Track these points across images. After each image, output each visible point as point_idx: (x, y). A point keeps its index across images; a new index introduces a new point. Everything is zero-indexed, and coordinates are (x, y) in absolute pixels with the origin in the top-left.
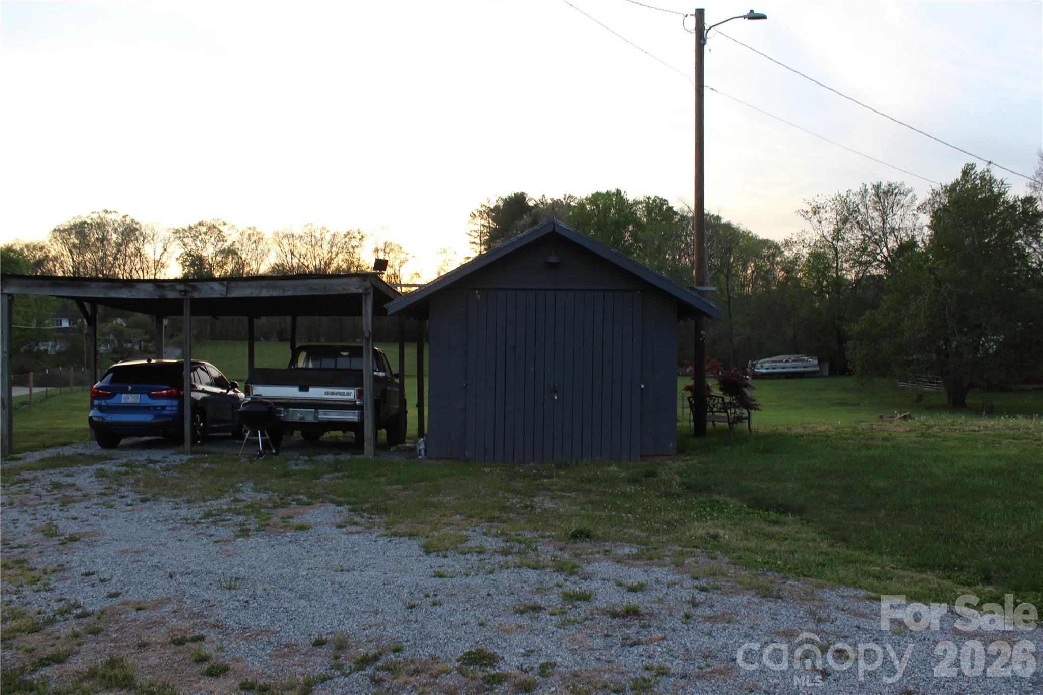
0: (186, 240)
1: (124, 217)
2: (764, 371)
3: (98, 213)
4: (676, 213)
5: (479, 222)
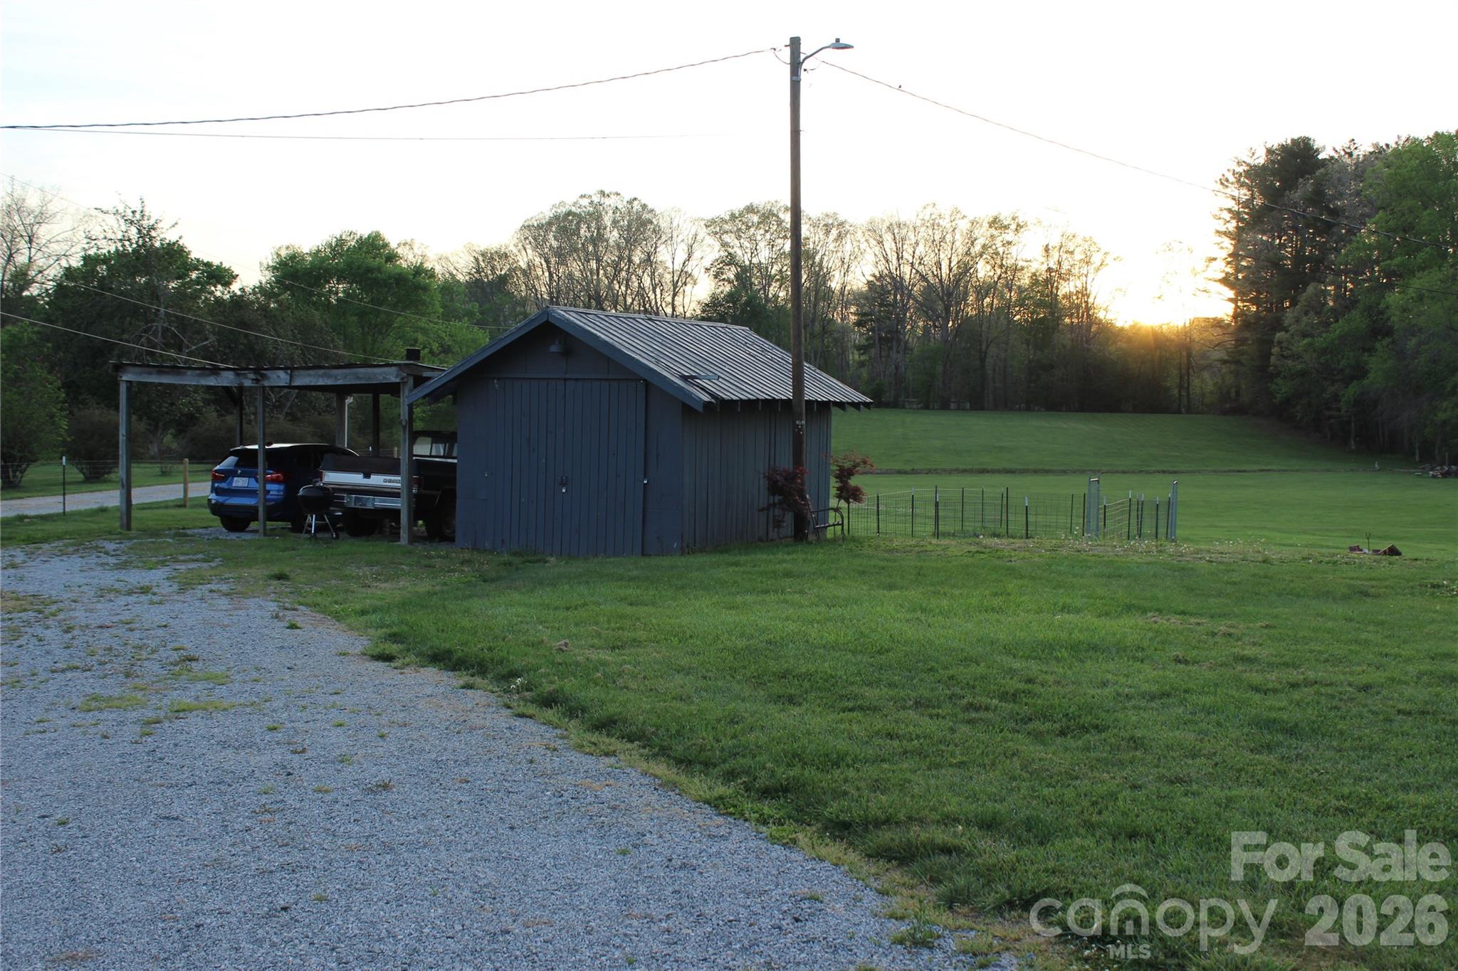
1: (630, 202)
3: (590, 196)
5: (1236, 193)
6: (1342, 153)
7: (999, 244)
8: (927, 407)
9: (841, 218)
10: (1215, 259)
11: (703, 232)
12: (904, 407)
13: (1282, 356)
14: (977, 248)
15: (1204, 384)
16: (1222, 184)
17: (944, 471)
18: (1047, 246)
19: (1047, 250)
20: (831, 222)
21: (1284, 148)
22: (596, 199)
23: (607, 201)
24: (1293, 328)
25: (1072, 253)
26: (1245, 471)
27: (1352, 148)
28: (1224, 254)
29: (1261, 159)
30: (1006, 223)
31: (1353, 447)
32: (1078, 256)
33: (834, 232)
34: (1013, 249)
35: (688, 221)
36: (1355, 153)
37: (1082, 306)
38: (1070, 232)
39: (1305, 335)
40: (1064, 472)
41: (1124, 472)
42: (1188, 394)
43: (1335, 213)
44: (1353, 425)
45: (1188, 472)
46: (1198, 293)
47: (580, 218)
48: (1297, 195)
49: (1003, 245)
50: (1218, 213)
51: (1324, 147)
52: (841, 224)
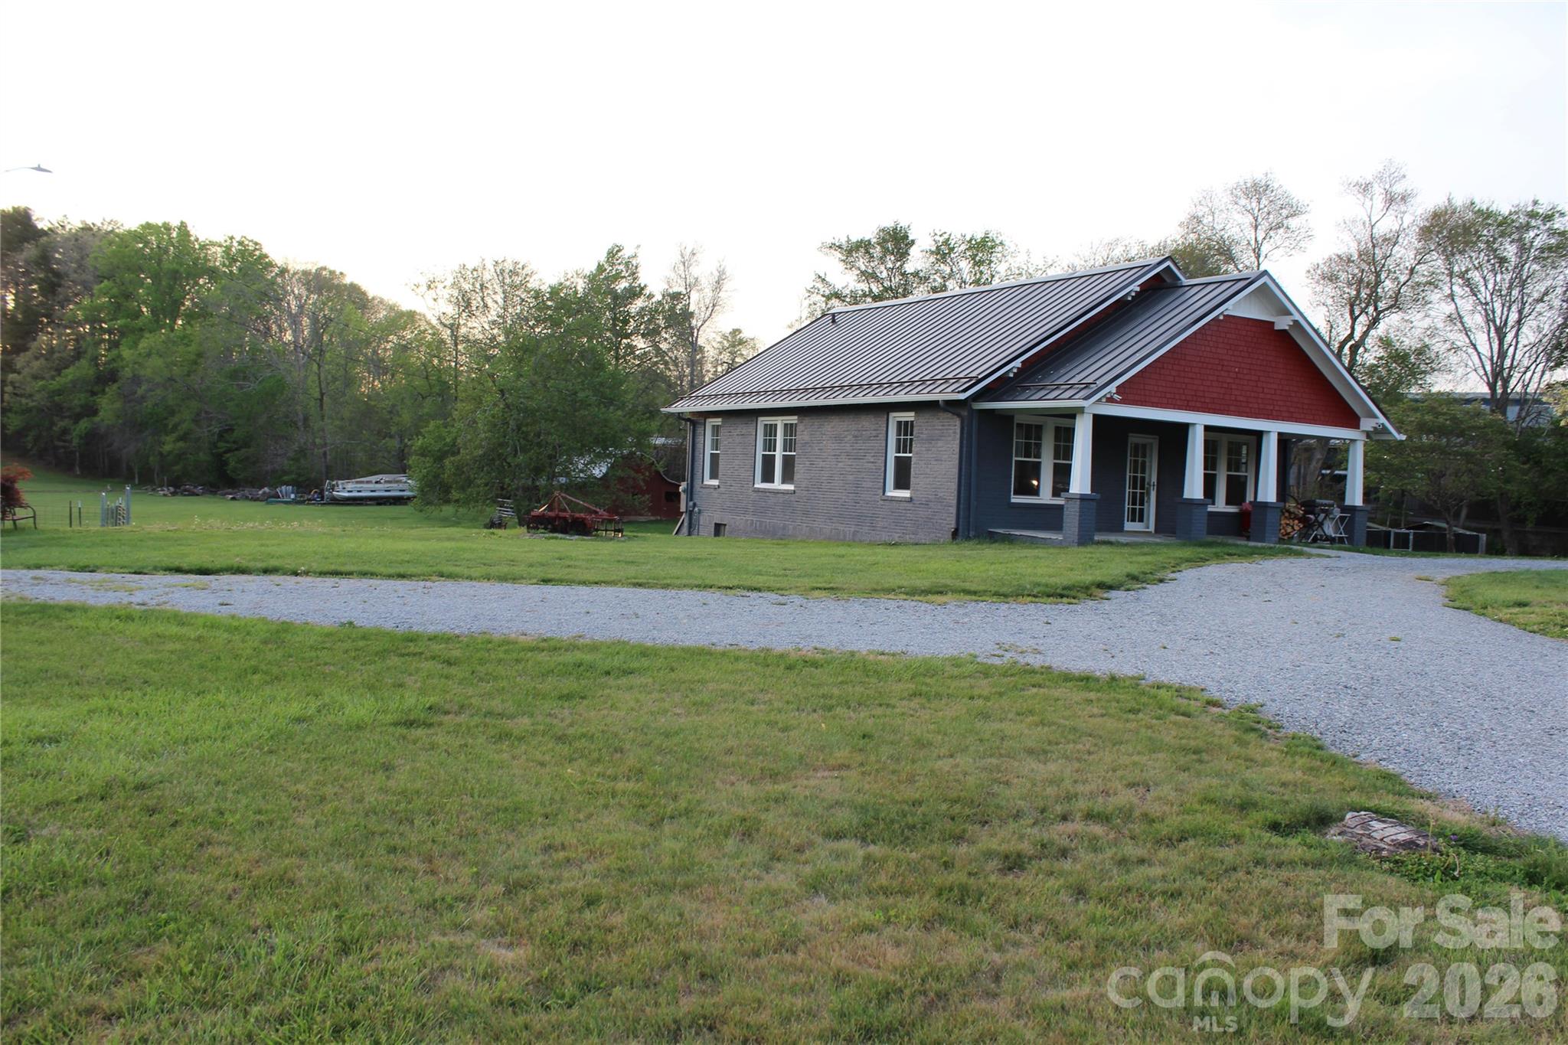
31: (78, 473)
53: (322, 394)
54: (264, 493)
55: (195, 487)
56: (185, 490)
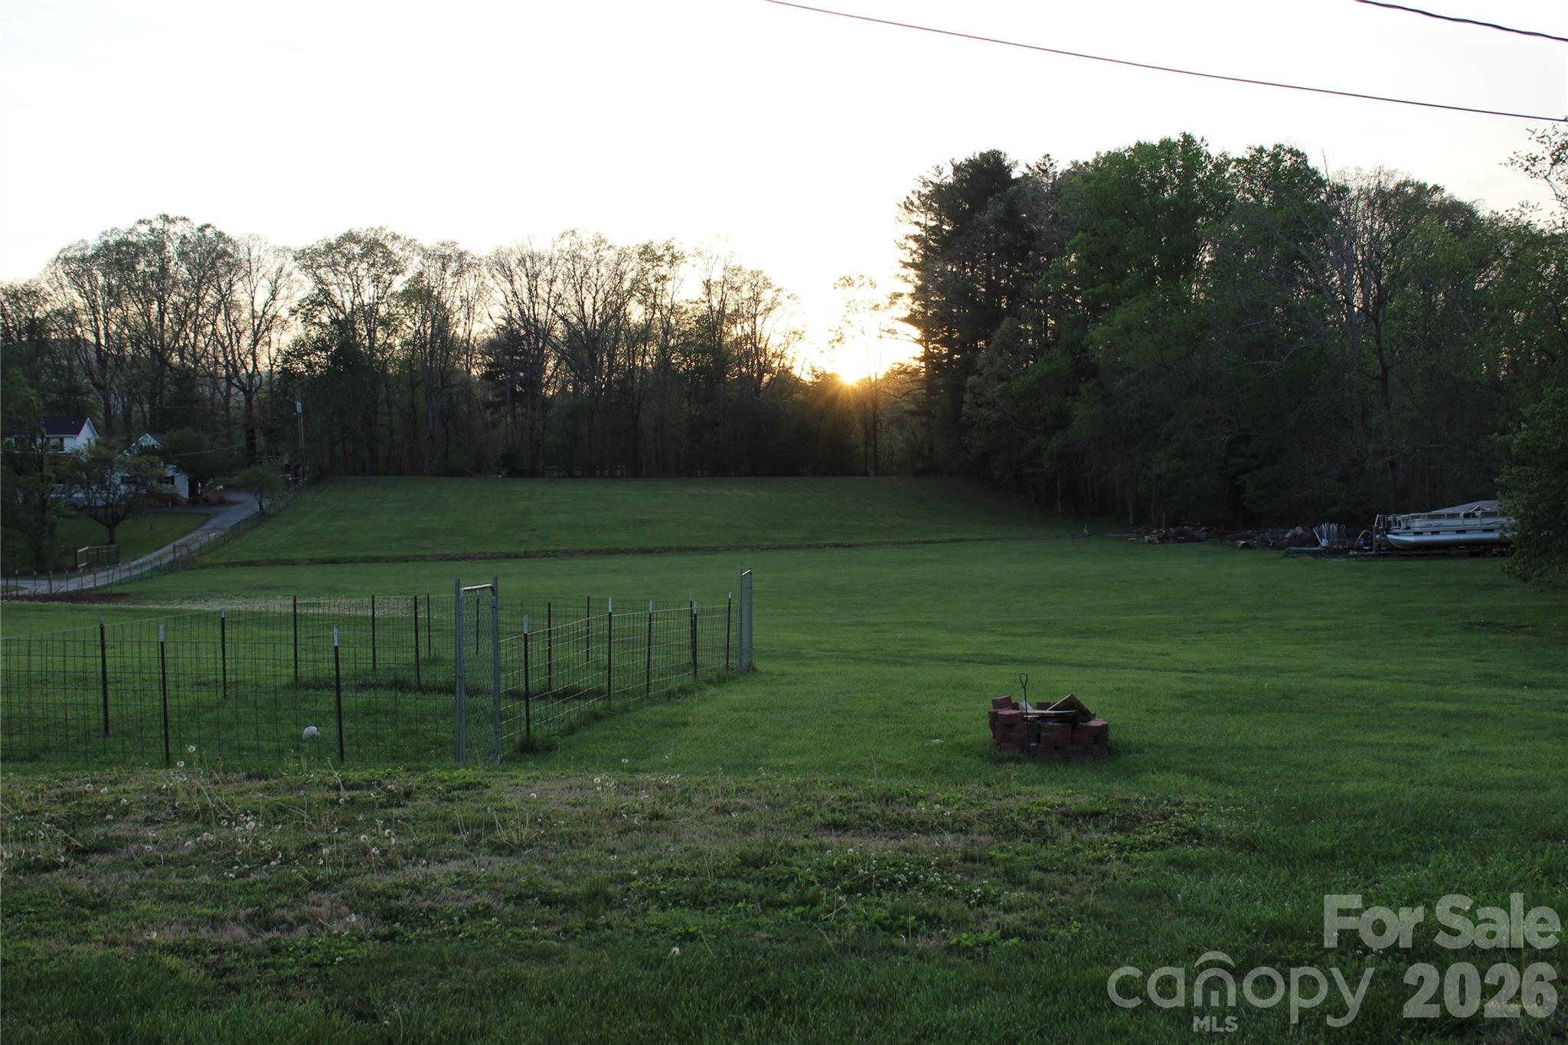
0: (321, 272)
1: (202, 229)
2: (1412, 539)
3: (150, 222)
4: (1321, 183)
5: (922, 219)
6: (1036, 169)
7: (651, 280)
8: (571, 475)
9: (461, 248)
10: (901, 295)
11: (290, 265)
12: (542, 476)
13: (976, 404)
14: (627, 285)
15: (894, 441)
16: (907, 208)
17: (566, 552)
18: (708, 281)
19: (708, 285)
20: (448, 252)
21: (972, 163)
22: (158, 225)
23: (172, 229)
24: (986, 371)
25: (738, 289)
26: (933, 542)
27: (1048, 164)
28: (910, 289)
29: (948, 177)
30: (659, 253)
31: (1060, 510)
32: (746, 293)
33: (453, 266)
34: (669, 285)
35: (271, 252)
36: (1051, 171)
37: (752, 351)
38: (735, 263)
39: (1001, 379)
40: (715, 550)
41: (788, 548)
42: (875, 451)
43: (1032, 236)
44: (1059, 484)
45: (866, 545)
46: (884, 334)
47: (139, 250)
48: (986, 217)
49: (657, 281)
50: (903, 242)
51: (1017, 162)
52: (461, 256)
53: (1385, 370)
54: (1294, 536)
55: (1197, 528)
56: (1181, 534)
